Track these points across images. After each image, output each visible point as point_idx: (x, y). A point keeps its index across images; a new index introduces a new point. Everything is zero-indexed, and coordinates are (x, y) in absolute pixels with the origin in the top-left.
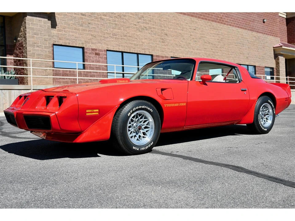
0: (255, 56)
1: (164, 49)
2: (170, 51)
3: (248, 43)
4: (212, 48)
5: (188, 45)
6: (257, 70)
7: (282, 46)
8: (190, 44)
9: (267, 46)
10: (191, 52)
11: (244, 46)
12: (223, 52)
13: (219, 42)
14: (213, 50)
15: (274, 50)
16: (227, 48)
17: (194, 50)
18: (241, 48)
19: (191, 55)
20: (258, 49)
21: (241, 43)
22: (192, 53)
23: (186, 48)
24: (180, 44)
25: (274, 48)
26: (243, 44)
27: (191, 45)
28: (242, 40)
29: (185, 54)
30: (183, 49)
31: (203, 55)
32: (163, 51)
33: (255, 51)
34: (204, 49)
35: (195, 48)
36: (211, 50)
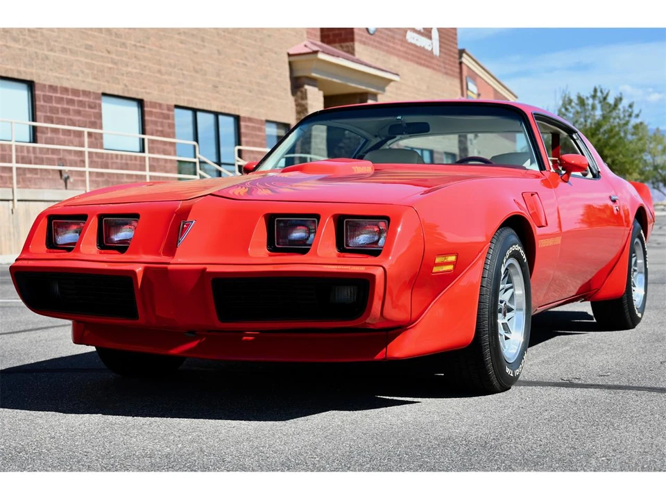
0: (239, 81)
4: (110, 48)
6: (243, 130)
7: (316, 52)
9: (271, 50)
10: (43, 59)
11: (206, 44)
12: (144, 63)
14: (114, 56)
15: (290, 64)
16: (155, 48)
17: (52, 50)
18: (195, 53)
19: (44, 69)
20: (246, 59)
22: (47, 62)
23: (29, 43)
25: (293, 59)
26: (203, 40)
29: (25, 65)
30: (17, 46)
31: (83, 72)
33: (238, 63)
34: (86, 48)
35: (56, 44)
36: (105, 54)
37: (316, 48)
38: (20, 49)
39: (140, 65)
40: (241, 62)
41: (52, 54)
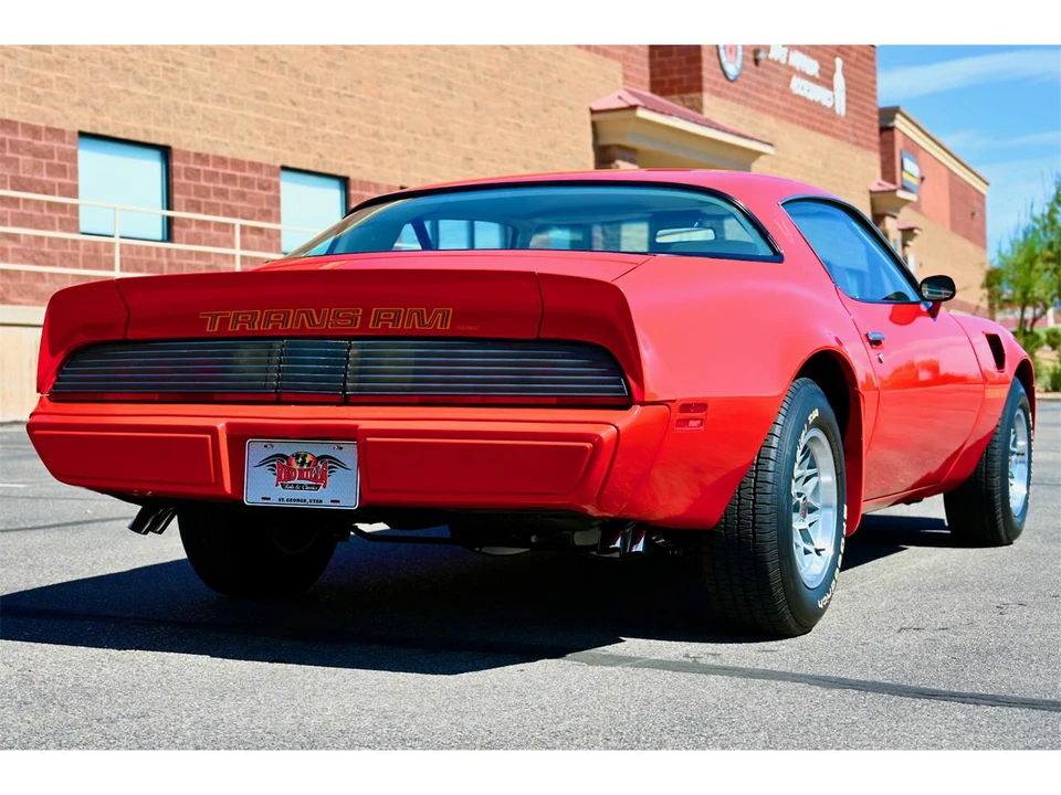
0: (507, 150)
1: (42, 84)
2: (76, 98)
3: (475, 77)
4: (297, 97)
5: (172, 70)
7: (634, 108)
8: (181, 64)
9: (562, 104)
10: (185, 113)
11: (454, 93)
12: (351, 121)
13: (330, 65)
14: (302, 110)
15: (594, 125)
16: (369, 98)
17: (200, 99)
18: (437, 106)
19: (187, 128)
20: (521, 116)
21: (436, 75)
22: (193, 117)
23: (164, 88)
24: (129, 65)
25: (598, 117)
26: (449, 86)
27: (190, 70)
28: (442, 63)
29: (157, 121)
30: (143, 91)
31: (251, 134)
32: (37, 99)
33: (508, 123)
34: (257, 97)
35: (208, 89)
36: (289, 107)
37: (634, 101)
38: (149, 97)
39: (345, 123)
40: (512, 121)
41: (202, 105)
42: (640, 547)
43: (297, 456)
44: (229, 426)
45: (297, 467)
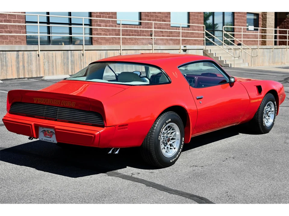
42: (117, 153)
43: (47, 131)
44: (35, 124)
45: (47, 133)
